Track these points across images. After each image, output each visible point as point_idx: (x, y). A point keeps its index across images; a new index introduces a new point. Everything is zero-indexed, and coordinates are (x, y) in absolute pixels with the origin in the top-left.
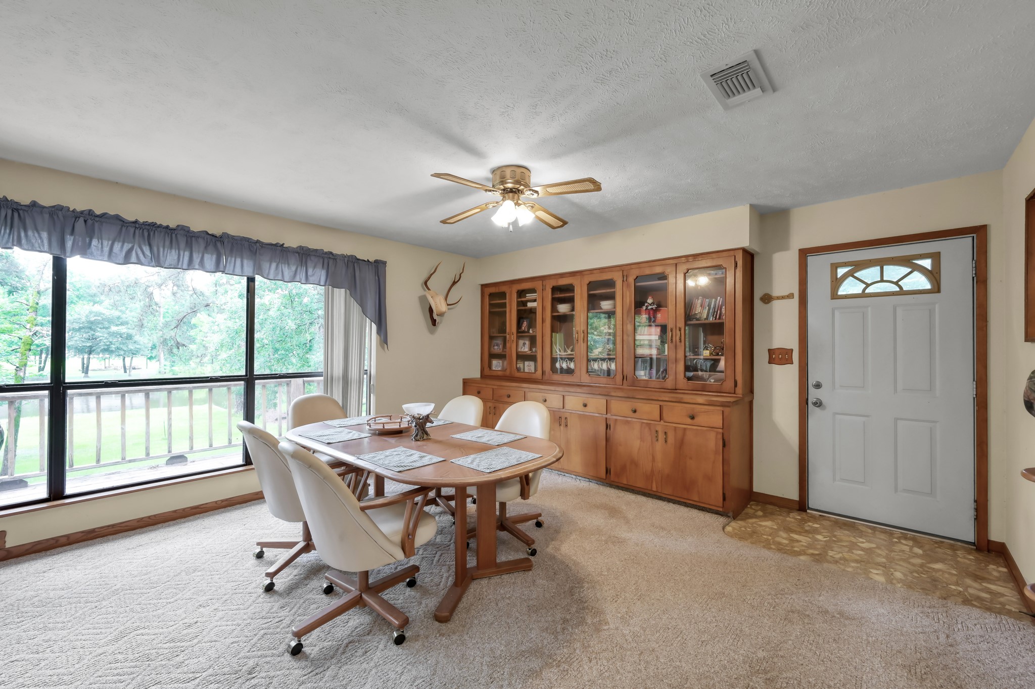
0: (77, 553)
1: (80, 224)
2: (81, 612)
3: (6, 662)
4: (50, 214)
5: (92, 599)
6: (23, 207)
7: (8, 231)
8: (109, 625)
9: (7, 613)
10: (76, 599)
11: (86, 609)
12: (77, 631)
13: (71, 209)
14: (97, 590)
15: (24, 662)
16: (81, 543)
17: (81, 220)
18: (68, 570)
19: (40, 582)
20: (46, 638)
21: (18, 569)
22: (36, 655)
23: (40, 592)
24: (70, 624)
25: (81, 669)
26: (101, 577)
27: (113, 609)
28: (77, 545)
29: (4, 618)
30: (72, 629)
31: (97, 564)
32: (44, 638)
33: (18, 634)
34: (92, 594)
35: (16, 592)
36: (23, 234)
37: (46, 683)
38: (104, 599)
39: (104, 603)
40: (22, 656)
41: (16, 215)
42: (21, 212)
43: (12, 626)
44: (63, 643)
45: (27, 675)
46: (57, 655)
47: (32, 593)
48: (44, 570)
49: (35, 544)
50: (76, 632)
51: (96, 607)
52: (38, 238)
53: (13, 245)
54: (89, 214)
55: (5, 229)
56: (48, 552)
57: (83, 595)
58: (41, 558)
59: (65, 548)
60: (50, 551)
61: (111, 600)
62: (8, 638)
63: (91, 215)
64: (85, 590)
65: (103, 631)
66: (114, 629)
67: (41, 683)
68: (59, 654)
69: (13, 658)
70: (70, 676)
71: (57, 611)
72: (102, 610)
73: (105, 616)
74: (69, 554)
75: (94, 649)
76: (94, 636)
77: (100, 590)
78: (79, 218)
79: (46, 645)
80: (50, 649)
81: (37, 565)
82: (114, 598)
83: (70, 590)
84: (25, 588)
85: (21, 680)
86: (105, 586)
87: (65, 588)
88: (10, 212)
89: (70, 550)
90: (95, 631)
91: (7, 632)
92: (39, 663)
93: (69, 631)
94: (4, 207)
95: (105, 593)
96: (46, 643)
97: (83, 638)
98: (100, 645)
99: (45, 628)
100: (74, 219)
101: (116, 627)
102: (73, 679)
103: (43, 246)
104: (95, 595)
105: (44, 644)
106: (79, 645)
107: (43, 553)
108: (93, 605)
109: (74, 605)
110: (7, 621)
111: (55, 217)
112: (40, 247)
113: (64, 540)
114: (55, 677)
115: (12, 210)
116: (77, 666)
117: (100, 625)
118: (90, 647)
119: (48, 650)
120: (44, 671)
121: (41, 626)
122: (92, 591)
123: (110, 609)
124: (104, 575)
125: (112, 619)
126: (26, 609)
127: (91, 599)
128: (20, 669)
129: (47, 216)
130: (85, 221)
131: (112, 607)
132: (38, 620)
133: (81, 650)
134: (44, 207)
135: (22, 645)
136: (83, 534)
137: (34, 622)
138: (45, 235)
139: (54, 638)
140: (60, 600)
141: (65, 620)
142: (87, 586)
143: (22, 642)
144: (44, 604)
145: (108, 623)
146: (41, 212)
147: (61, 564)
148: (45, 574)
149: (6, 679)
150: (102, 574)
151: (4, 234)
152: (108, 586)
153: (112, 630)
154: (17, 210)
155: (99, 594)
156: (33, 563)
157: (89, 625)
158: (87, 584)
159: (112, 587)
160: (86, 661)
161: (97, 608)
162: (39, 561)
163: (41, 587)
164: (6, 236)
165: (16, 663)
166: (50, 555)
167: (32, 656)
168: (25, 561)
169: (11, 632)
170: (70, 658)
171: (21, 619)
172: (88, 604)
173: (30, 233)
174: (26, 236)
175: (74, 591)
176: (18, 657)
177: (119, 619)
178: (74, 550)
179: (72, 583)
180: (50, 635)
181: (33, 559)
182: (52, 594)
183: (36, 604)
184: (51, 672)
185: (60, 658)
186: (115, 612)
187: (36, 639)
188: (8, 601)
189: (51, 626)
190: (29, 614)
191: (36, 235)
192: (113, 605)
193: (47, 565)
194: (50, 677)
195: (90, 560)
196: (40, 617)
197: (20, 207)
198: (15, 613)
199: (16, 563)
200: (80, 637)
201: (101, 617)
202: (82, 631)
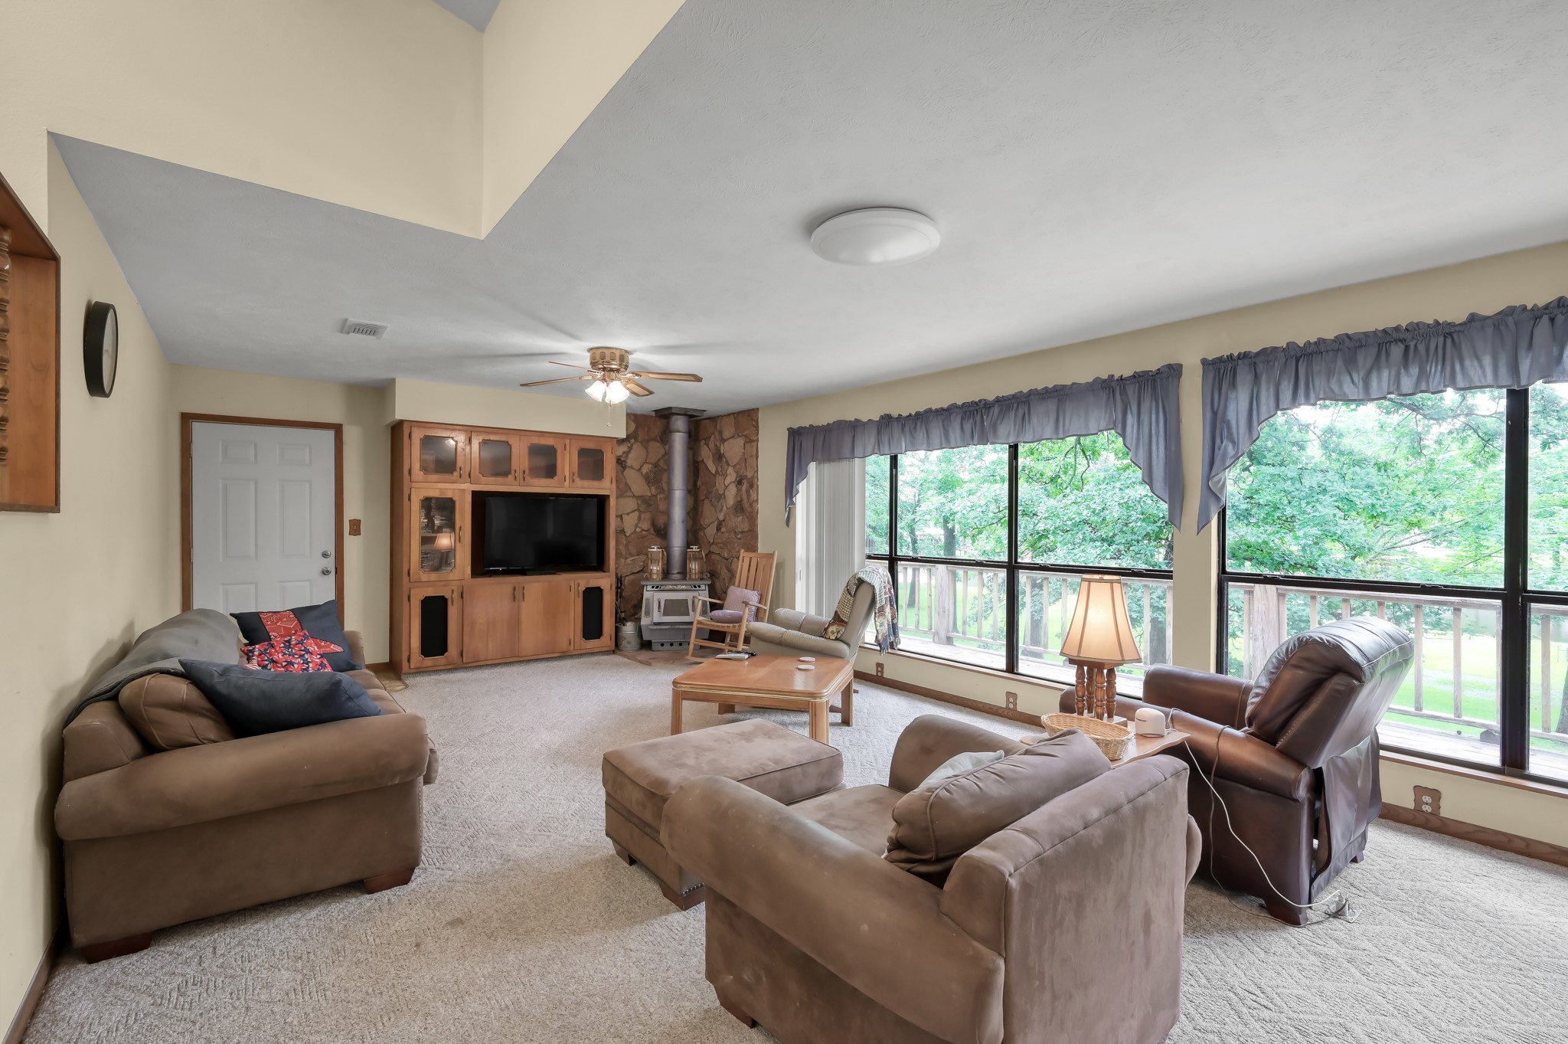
0: (1536, 875)
1: (1543, 327)
2: (1495, 960)
3: (1381, 954)
4: (1494, 325)
5: (1521, 954)
6: (1457, 328)
7: (1439, 368)
8: (1526, 1010)
9: (1410, 899)
10: (1497, 937)
11: (1504, 962)
12: (1477, 983)
13: (1529, 307)
14: (1535, 947)
15: (1397, 970)
16: (1547, 863)
17: (1545, 319)
18: (1508, 891)
19: (1465, 885)
20: (1436, 961)
21: (1447, 852)
22: (1414, 973)
23: (1458, 897)
24: (1472, 966)
25: (1456, 1036)
26: (1552, 932)
27: (1545, 991)
28: (1541, 863)
29: (1404, 903)
30: (1472, 974)
31: (1557, 909)
32: (1432, 959)
33: (1408, 932)
34: (1525, 948)
35: (1431, 879)
36: (1458, 367)
37: (1406, 1015)
38: (1538, 966)
39: (1536, 973)
40: (1399, 960)
41: (1449, 341)
42: (1455, 336)
43: (1407, 918)
44: (1452, 984)
45: (1393, 987)
46: (1437, 992)
47: (1448, 893)
48: (1478, 872)
49: (1478, 829)
50: (1475, 982)
51: (1521, 970)
52: (1478, 368)
53: (1445, 386)
54: (1558, 306)
55: (1436, 366)
56: (1495, 852)
57: (1510, 939)
58: (1482, 853)
59: (1520, 857)
60: (1498, 851)
61: (1548, 976)
62: (1396, 928)
63: (1563, 306)
64: (1517, 935)
65: (1512, 1010)
66: (1530, 1020)
67: (1402, 1010)
68: (1440, 993)
69: (1390, 957)
70: (1438, 1032)
71: (1465, 937)
72: (1528, 980)
73: (1526, 991)
74: (1522, 870)
75: (1486, 1024)
76: (1494, 1006)
77: (1540, 950)
78: (1540, 317)
79: (1431, 969)
80: (1433, 978)
81: (1473, 860)
82: (1555, 976)
83: (1497, 920)
84: (1443, 880)
85: (1384, 987)
86: (1551, 949)
87: (1491, 914)
88: (1441, 340)
89: (1526, 865)
90: (1501, 1001)
91: (1399, 921)
92: (1412, 984)
93: (1466, 973)
94: (1434, 335)
95: (1546, 959)
96: (1432, 967)
97: (1480, 997)
98: (1497, 1025)
99: (1441, 948)
100: (1532, 322)
101: (1534, 1021)
102: (1440, 1039)
103: (1485, 377)
104: (1528, 951)
105: (1429, 966)
106: (1469, 1002)
107: (1487, 849)
108: (1518, 964)
109: (1492, 944)
110: (1405, 908)
111: (1503, 328)
112: (1480, 381)
113: (1521, 845)
114: (1421, 1017)
115: (1445, 337)
116: (1452, 1027)
117: (1511, 998)
118: (1483, 1017)
119: (1430, 978)
120: (1412, 998)
121: (1438, 941)
122: (1526, 942)
123: (1540, 989)
124: (1559, 931)
125: (1535, 1005)
126: (1431, 908)
127: (1519, 953)
128: (1390, 974)
129: (1490, 331)
130: (1552, 320)
131: (1545, 987)
132: (1437, 930)
133: (1469, 1011)
134: (1486, 318)
135: (1406, 949)
136: (1553, 850)
137: (1432, 930)
138: (1487, 361)
139: (1444, 967)
140: (1477, 925)
141: (1469, 956)
142: (1524, 930)
143: (1408, 945)
144: (1455, 917)
145: (1526, 1005)
146: (1483, 328)
147: (1503, 877)
148: (1476, 878)
149: (1372, 974)
150: (1555, 928)
151: (1435, 373)
152: (1556, 952)
153: (1525, 1019)
154: (1451, 334)
155: (1536, 954)
156: (1468, 854)
157: (1496, 987)
158: (1526, 928)
159: (1562, 957)
160: (1466, 1030)
161: (1522, 972)
162: (1477, 856)
163: (1462, 892)
164: (1438, 374)
165: (1389, 964)
166: (1494, 856)
167: (1409, 969)
168: (1460, 847)
169: (1403, 924)
170: (1449, 1010)
171: (1420, 916)
172: (1511, 957)
173: (1467, 363)
174: (1463, 367)
175: (1502, 926)
176: (1395, 958)
177: (1545, 1013)
178: (1532, 867)
179: (1504, 912)
180: (1441, 960)
181: (1471, 850)
182: (1470, 910)
183: (1446, 910)
184: (1420, 1008)
185: (1438, 999)
186: (1546, 999)
187: (1423, 953)
188: (1418, 884)
189: (1449, 949)
190: (1432, 917)
191: (1476, 363)
192: (1548, 984)
193: (1484, 868)
194: (1415, 1012)
195: (1548, 896)
196: (1441, 930)
197: (1453, 330)
198: (1417, 904)
199: (1450, 845)
200: (1476, 993)
201: (1520, 988)
202: (1483, 987)
